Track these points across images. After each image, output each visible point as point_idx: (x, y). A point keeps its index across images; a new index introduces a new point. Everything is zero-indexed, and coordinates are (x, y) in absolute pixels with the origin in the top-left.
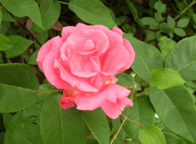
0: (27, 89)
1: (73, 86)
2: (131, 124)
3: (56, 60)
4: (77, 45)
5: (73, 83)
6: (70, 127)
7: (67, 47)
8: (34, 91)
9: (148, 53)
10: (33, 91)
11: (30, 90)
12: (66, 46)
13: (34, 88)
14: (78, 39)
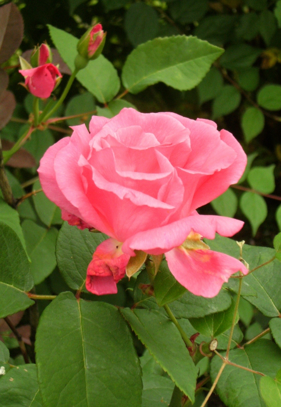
0: (7, 283)
1: (122, 198)
2: (238, 388)
3: (82, 157)
4: (123, 141)
5: (121, 192)
6: (102, 367)
7: (104, 140)
8: (23, 290)
9: (260, 259)
10: (21, 291)
11: (15, 286)
12: (102, 138)
13: (23, 285)
14: (125, 129)
